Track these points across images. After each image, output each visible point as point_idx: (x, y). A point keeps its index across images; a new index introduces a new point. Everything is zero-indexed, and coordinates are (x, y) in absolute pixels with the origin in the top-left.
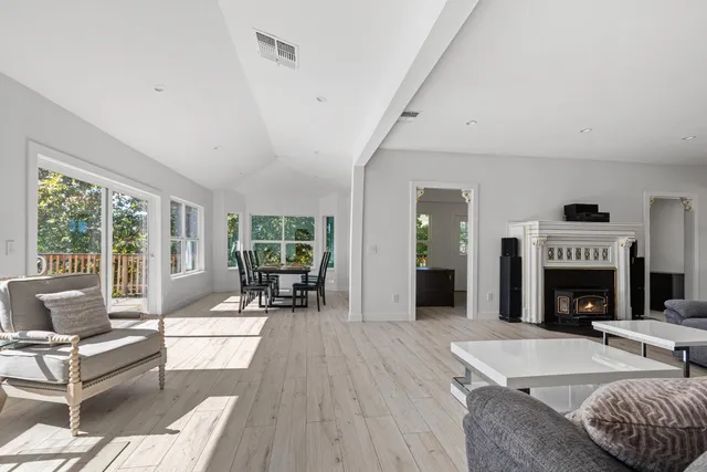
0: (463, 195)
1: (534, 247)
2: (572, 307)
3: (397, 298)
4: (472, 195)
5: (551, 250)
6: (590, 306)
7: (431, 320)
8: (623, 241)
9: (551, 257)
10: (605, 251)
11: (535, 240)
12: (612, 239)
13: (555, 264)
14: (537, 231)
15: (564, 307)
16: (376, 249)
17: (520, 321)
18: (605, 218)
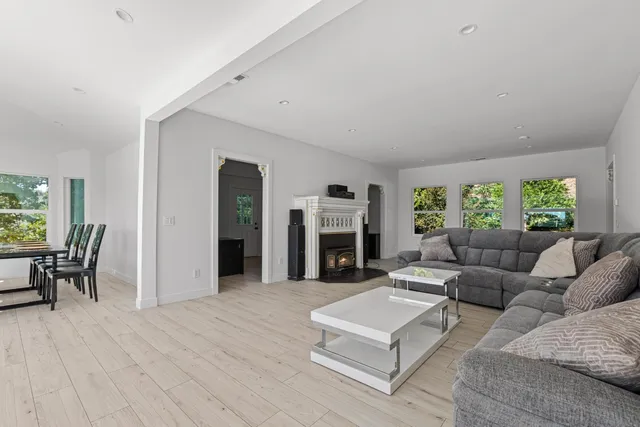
0: (260, 169)
1: (314, 217)
2: (337, 261)
3: (198, 273)
4: (267, 169)
5: (323, 219)
6: (344, 260)
7: (233, 291)
8: (360, 213)
9: (323, 225)
10: (351, 220)
11: (314, 211)
12: (355, 211)
13: (327, 230)
14: (317, 205)
15: (331, 263)
16: (173, 221)
17: (304, 279)
18: (352, 196)
